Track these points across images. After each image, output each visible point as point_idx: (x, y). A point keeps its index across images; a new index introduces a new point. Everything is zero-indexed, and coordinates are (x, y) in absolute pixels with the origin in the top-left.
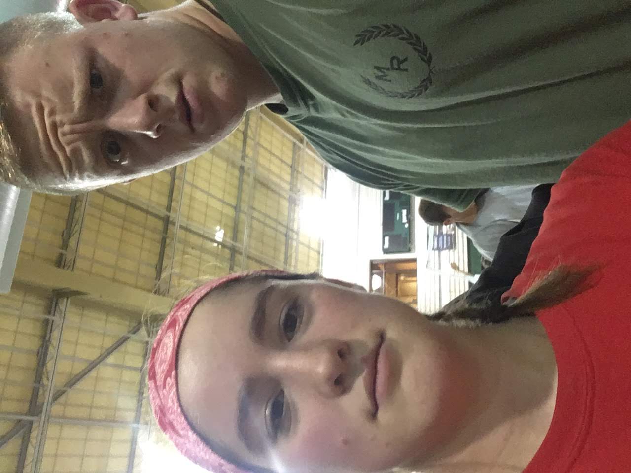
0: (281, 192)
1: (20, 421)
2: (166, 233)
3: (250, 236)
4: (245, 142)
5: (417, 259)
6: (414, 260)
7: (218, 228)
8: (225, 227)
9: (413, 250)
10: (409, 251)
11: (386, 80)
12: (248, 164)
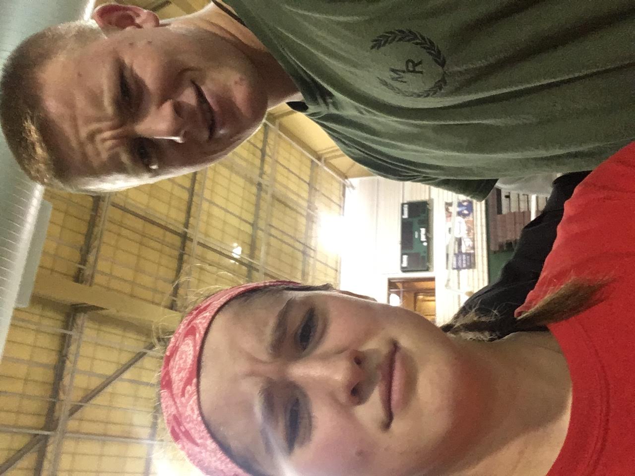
0: (299, 209)
1: (36, 435)
2: (184, 249)
3: (267, 253)
4: (263, 160)
5: (436, 279)
6: (432, 279)
7: (235, 245)
8: (242, 244)
9: (431, 269)
10: (427, 270)
11: (402, 81)
12: (265, 181)
